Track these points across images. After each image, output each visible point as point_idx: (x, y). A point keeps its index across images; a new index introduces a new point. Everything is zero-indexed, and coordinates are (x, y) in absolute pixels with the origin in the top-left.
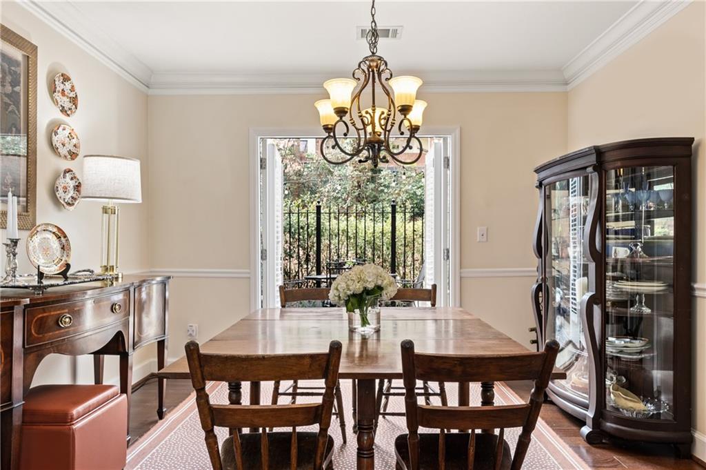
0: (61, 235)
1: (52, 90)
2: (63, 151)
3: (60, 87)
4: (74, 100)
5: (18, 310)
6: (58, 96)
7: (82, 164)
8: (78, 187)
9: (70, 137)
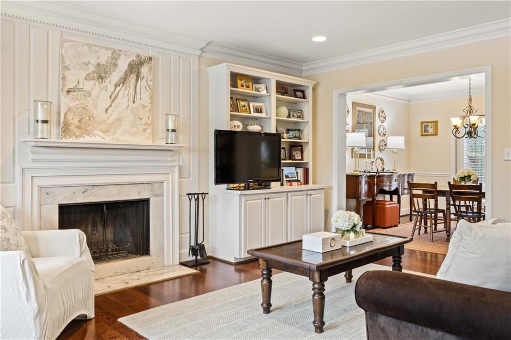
0: (382, 160)
1: (379, 117)
2: (382, 134)
3: (381, 115)
4: (385, 118)
5: (376, 177)
6: (381, 118)
7: (387, 139)
8: (386, 145)
9: (384, 129)
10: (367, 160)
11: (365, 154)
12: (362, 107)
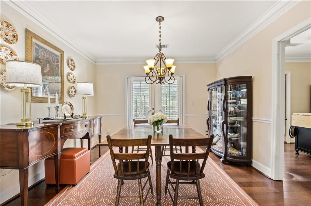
0: (71, 105)
1: (68, 64)
2: (71, 81)
3: (70, 63)
4: (74, 67)
5: (59, 126)
6: (70, 65)
7: (77, 85)
8: (75, 91)
9: (73, 77)
10: (49, 105)
11: (48, 98)
12: (42, 42)
